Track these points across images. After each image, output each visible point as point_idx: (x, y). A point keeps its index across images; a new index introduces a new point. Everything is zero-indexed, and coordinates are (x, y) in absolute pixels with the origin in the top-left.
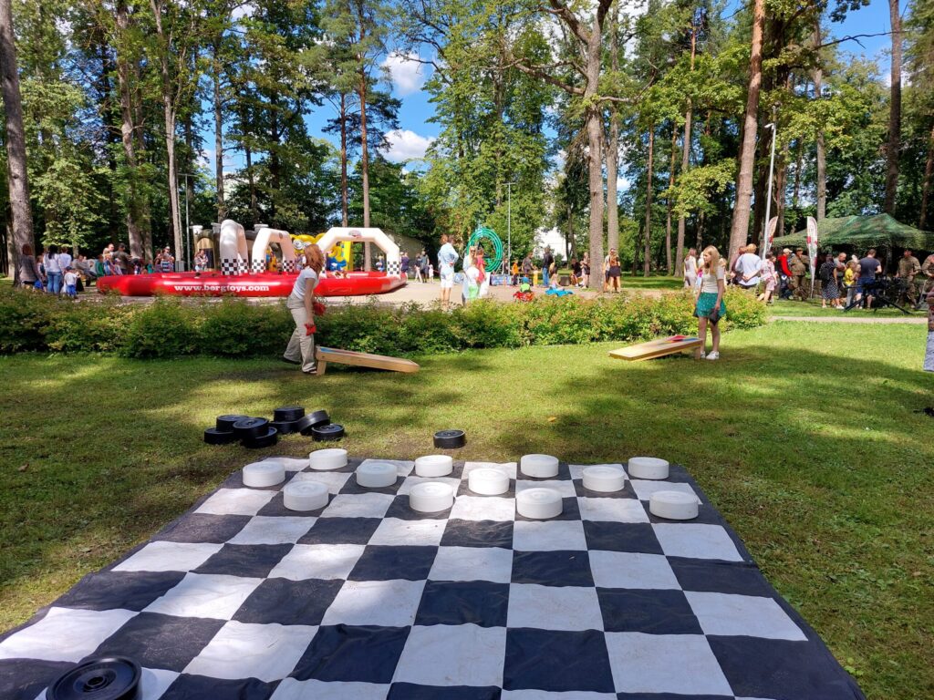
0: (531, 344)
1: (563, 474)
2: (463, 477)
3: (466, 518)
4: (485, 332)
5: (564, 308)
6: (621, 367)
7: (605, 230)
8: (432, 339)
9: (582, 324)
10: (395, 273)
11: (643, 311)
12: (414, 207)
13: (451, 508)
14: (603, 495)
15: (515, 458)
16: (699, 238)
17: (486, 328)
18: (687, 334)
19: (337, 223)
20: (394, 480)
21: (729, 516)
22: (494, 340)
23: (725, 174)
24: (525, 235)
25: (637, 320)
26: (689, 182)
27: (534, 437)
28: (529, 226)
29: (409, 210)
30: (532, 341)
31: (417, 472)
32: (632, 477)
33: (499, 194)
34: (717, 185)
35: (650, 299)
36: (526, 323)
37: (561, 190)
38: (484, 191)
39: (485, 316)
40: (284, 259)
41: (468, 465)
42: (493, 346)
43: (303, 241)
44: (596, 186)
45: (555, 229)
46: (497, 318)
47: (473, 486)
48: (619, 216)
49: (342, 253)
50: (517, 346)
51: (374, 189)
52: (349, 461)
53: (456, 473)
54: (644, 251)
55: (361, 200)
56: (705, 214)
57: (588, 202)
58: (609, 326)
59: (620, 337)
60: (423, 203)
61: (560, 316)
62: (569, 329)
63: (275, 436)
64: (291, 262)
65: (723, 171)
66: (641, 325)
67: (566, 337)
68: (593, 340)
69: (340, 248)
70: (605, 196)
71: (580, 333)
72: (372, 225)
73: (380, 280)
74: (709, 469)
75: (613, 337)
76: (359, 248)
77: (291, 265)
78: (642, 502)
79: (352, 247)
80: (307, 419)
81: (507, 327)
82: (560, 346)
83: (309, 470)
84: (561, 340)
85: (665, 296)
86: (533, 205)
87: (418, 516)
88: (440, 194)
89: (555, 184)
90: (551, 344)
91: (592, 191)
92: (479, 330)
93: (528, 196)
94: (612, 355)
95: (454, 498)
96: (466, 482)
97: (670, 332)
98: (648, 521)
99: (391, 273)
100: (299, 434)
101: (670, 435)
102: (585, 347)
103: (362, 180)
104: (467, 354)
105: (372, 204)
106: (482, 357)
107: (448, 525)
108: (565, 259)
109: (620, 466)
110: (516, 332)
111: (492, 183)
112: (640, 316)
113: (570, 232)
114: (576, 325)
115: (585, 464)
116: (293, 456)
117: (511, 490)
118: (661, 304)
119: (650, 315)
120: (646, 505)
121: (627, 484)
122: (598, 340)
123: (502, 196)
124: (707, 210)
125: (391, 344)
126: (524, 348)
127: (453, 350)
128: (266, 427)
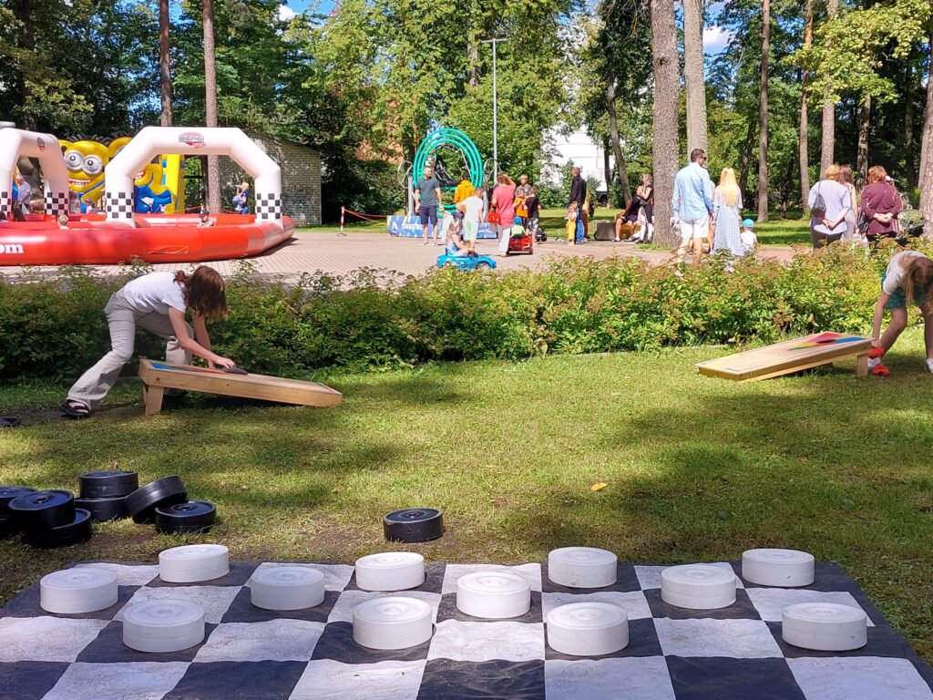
0: (550, 352)
1: (624, 581)
2: (445, 591)
3: (457, 657)
4: (463, 328)
5: (610, 282)
6: (720, 393)
7: (683, 132)
8: (361, 344)
9: (646, 312)
10: (272, 217)
11: (759, 286)
12: (305, 85)
13: (429, 642)
14: (700, 614)
15: (537, 555)
16: (863, 146)
17: (465, 322)
18: (842, 329)
19: (152, 118)
20: (320, 597)
21: (920, 643)
22: (480, 345)
23: (909, 23)
24: (525, 142)
25: (749, 304)
26: (841, 36)
27: (568, 519)
28: (532, 124)
29: (295, 90)
30: (553, 346)
31: (360, 582)
32: (748, 584)
33: (472, 60)
34: (894, 42)
35: (771, 265)
36: (540, 312)
37: (594, 52)
38: (443, 54)
39: (461, 299)
40: (47, 190)
41: (451, 569)
42: (477, 355)
43: (84, 153)
44: (663, 46)
45: (584, 128)
46: (484, 303)
47: (464, 605)
48: (707, 104)
49: (163, 177)
50: (524, 355)
51: (224, 49)
52: (231, 567)
53: (430, 583)
54: (757, 172)
55: (200, 70)
56: (873, 99)
57: (647, 76)
58: (695, 317)
59: (718, 337)
60: (323, 76)
61: (604, 298)
62: (620, 323)
63: (87, 523)
64: (62, 195)
65: (905, 17)
66: (755, 314)
67: (616, 337)
68: (665, 342)
69: (159, 166)
70: (682, 66)
71: (643, 330)
72: (222, 123)
73: (245, 231)
74: (884, 567)
75: (702, 337)
76: (196, 169)
77: (61, 201)
78: (768, 624)
79: (182, 166)
80: (145, 493)
81: (504, 320)
82: (605, 354)
83: (157, 583)
84: (605, 344)
85: (800, 258)
86: (541, 82)
87: (373, 656)
88: (357, 59)
89: (583, 42)
90: (587, 351)
91: (656, 56)
92: (451, 326)
93: (530, 64)
94: (703, 371)
95: (433, 626)
96: (452, 598)
97: (810, 328)
98: (780, 654)
99: (265, 216)
100: (129, 521)
101: (815, 511)
102: (652, 357)
103: (201, 31)
104: (430, 373)
105: (220, 79)
106: (458, 379)
107: (428, 669)
108: (603, 188)
109: (728, 566)
110: (520, 329)
111: (460, 39)
112: (753, 297)
113: (614, 134)
114: (635, 315)
115: (664, 563)
116: (125, 560)
117: (534, 611)
118: (794, 273)
119: (772, 296)
120: (776, 629)
121: (741, 595)
122: (675, 343)
123: (480, 64)
124: (877, 92)
125: (283, 354)
126: (537, 359)
127: (402, 364)
128: (69, 508)
